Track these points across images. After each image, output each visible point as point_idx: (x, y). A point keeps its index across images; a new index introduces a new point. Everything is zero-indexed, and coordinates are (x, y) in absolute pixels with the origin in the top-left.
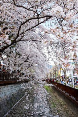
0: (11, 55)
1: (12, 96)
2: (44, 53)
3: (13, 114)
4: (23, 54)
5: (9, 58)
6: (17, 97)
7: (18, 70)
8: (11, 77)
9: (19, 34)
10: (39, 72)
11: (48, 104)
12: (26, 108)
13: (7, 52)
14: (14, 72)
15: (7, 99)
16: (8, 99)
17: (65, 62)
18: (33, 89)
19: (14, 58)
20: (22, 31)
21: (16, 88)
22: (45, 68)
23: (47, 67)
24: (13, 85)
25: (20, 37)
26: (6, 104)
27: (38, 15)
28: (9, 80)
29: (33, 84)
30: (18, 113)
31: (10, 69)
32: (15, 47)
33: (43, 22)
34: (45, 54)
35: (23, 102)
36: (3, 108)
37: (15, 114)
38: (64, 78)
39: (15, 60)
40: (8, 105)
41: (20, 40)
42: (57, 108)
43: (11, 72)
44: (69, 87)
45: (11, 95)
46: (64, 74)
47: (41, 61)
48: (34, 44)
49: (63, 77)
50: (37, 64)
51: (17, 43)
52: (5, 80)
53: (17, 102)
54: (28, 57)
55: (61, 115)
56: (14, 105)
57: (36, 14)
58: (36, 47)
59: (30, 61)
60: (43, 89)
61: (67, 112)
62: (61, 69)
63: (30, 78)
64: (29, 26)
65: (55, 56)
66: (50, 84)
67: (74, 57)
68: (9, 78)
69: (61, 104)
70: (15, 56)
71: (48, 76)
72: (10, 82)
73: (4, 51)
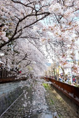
0: (9, 53)
1: (10, 94)
2: (43, 51)
3: (11, 112)
4: (21, 52)
5: (7, 56)
6: (15, 95)
7: (16, 68)
8: (10, 75)
9: (17, 31)
10: (38, 70)
11: (47, 101)
12: (25, 105)
13: (4, 50)
14: (12, 70)
15: (5, 97)
16: (7, 97)
18: (31, 87)
19: (11, 56)
20: (20, 29)
21: (14, 86)
22: (43, 66)
23: (45, 65)
24: (11, 83)
25: (18, 34)
26: (5, 102)
27: (37, 12)
28: (7, 78)
29: (32, 82)
30: (16, 110)
31: (7, 67)
32: (13, 44)
33: (41, 19)
34: (43, 52)
35: (22, 100)
36: (2, 105)
37: (13, 111)
39: (12, 58)
40: (6, 103)
41: (18, 37)
42: (55, 105)
43: (9, 70)
44: (67, 84)
45: (10, 92)
47: (40, 59)
48: (32, 41)
49: (62, 75)
50: (35, 62)
51: (15, 40)
52: (3, 78)
53: (16, 99)
54: (26, 55)
55: (59, 111)
56: (12, 103)
57: (34, 11)
58: (35, 44)
59: (29, 59)
60: (41, 86)
61: (65, 109)
62: (60, 67)
63: (28, 76)
64: (27, 23)
66: (48, 81)
68: (7, 76)
69: (59, 101)
70: (13, 54)
71: (47, 73)
72: (8, 80)
73: (1, 49)
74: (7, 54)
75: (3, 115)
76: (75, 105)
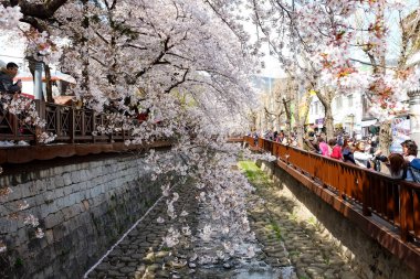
0: (90, 33)
2: (237, 22)
3: (119, 265)
4: (145, 30)
5: (84, 49)
6: (130, 206)
7: (128, 101)
8: (102, 129)
10: (219, 106)
12: (170, 241)
13: (70, 19)
14: (111, 108)
15: (92, 215)
16: (98, 213)
17: (336, 59)
19: (103, 46)
21: (126, 173)
22: (241, 89)
23: (250, 84)
24: (110, 161)
26: (91, 229)
29: (194, 156)
30: (138, 260)
31: (91, 97)
34: (240, 27)
35: (158, 224)
36: (81, 243)
37: (127, 263)
38: (324, 129)
39: (108, 56)
40: (99, 233)
42: (288, 242)
43: (99, 108)
45: (108, 197)
46: (323, 116)
47: (226, 60)
49: (320, 126)
50: (206, 74)
52: (76, 141)
53: (134, 222)
54: (167, 41)
56: (121, 233)
59: (178, 62)
60: (231, 172)
61: (324, 257)
62: (313, 94)
63: (180, 131)
65: (288, 32)
66: (261, 153)
67: (372, 34)
68: (94, 133)
69: (303, 229)
70: (109, 38)
71: (258, 121)
72: (97, 147)
73: (56, 15)
74: (84, 40)
75: (89, 276)
76: (368, 243)
